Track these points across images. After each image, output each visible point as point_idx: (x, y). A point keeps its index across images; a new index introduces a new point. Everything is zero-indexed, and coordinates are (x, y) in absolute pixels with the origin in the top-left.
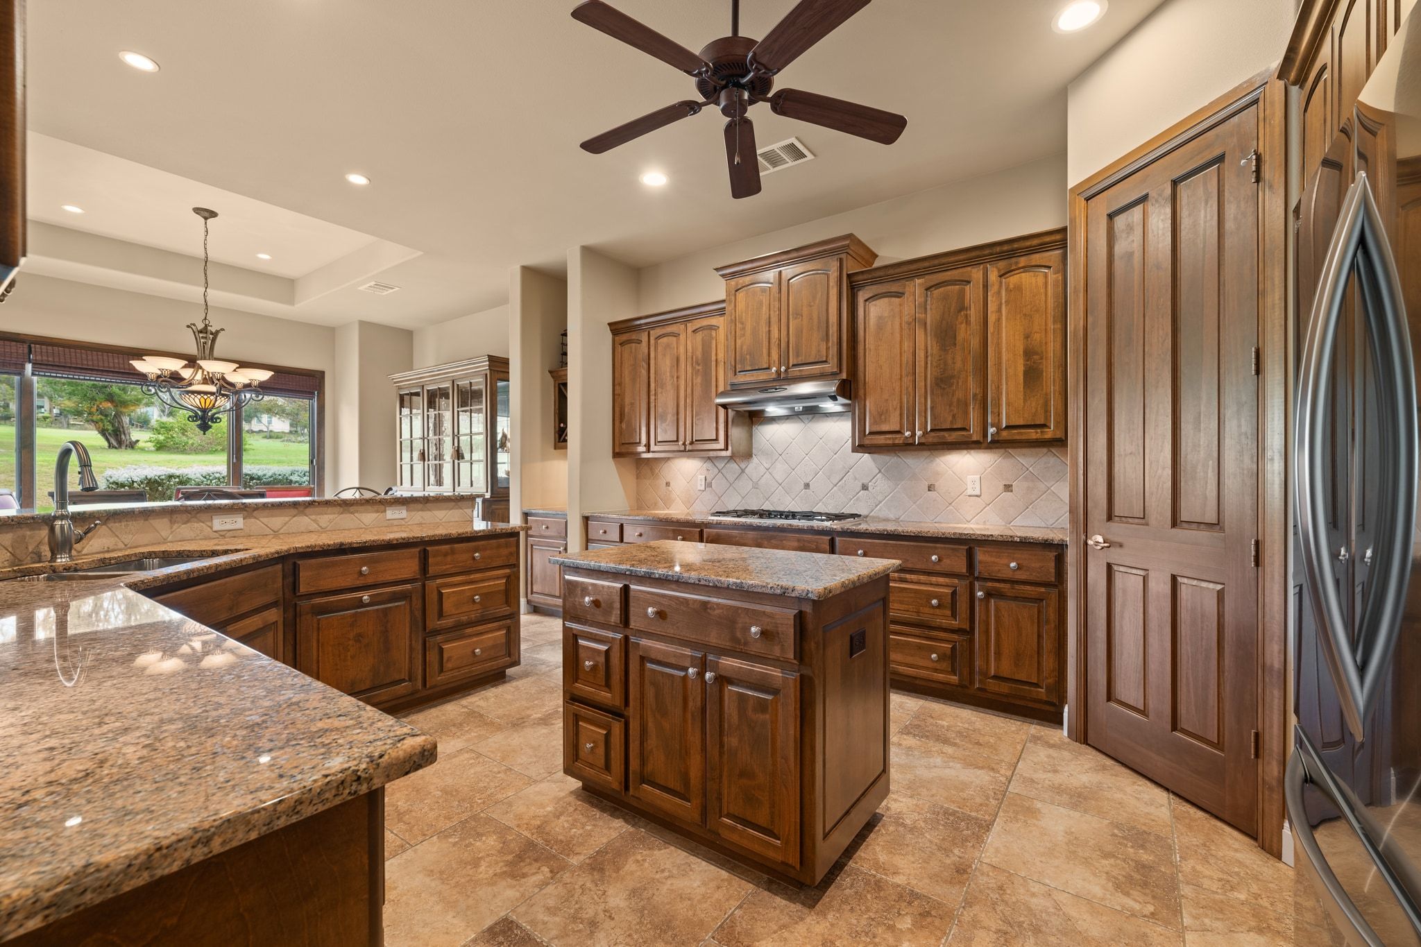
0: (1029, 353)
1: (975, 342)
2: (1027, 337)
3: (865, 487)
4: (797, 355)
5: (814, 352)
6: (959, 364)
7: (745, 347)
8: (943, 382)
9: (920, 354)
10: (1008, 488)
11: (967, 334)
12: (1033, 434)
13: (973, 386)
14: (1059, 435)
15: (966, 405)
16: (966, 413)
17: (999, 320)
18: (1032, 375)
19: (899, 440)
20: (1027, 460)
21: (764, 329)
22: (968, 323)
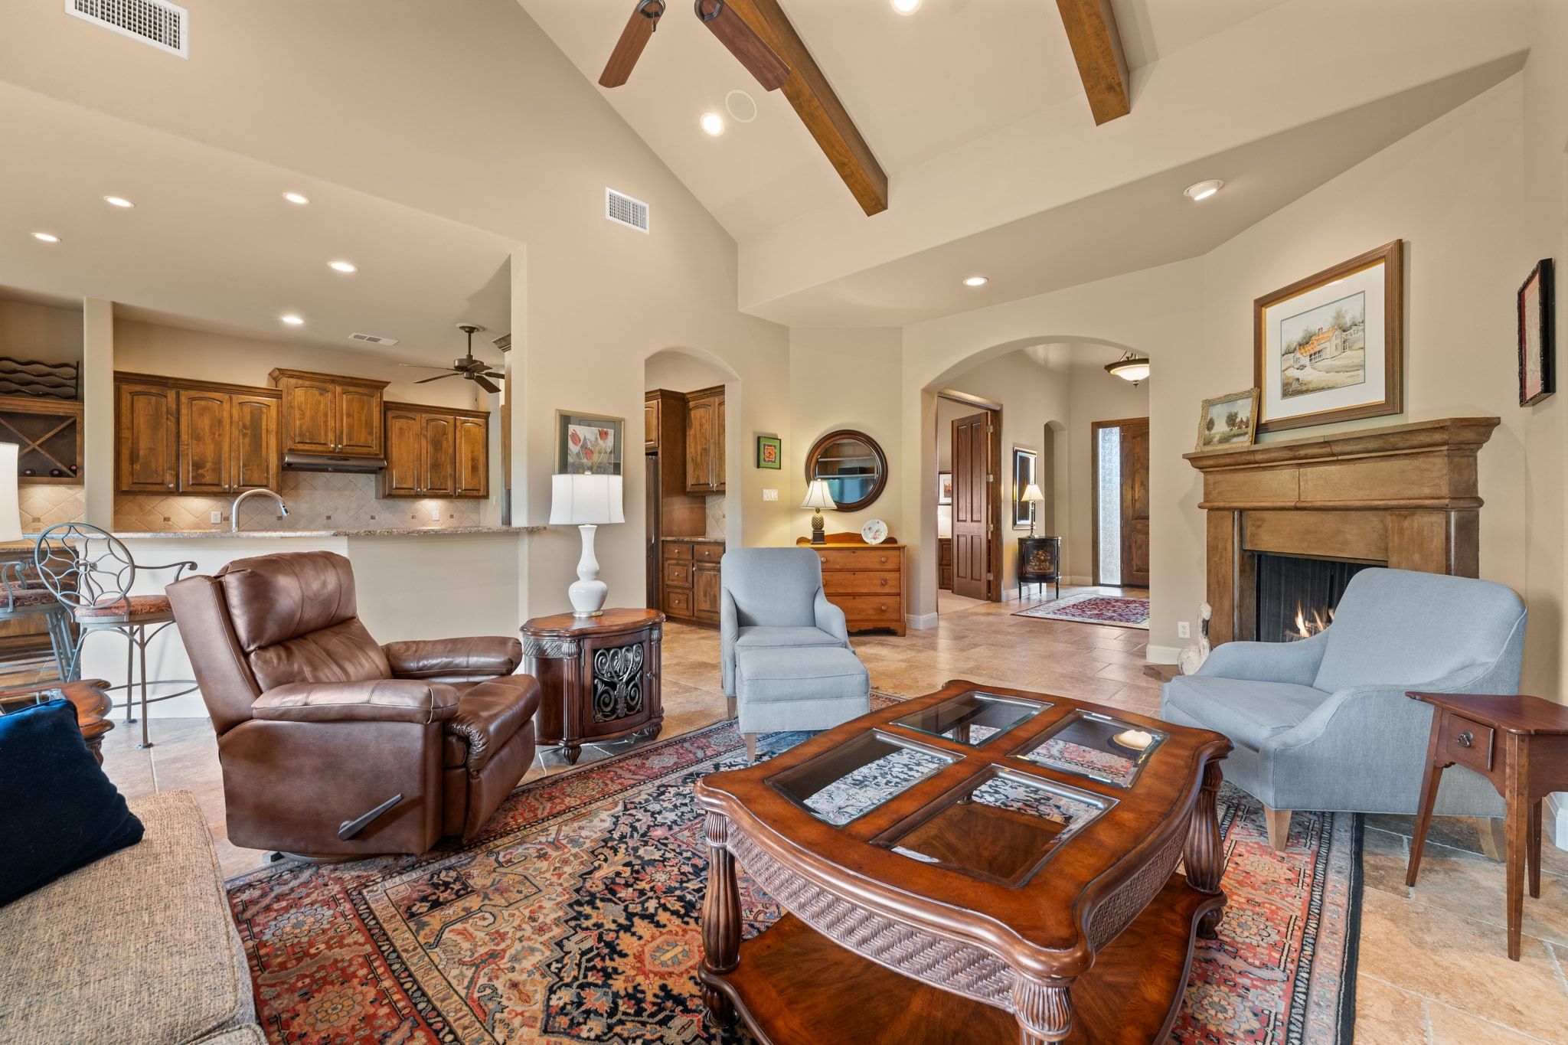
0: (473, 459)
1: (451, 451)
2: (472, 452)
3: (373, 518)
4: (350, 438)
5: (362, 440)
6: (443, 459)
7: (304, 427)
8: (436, 466)
9: (424, 451)
10: (452, 516)
11: (447, 445)
12: (475, 493)
13: (449, 470)
14: (485, 494)
15: (447, 478)
16: (446, 481)
17: (461, 443)
18: (474, 469)
19: (413, 493)
20: (460, 504)
21: (321, 419)
22: (448, 441)
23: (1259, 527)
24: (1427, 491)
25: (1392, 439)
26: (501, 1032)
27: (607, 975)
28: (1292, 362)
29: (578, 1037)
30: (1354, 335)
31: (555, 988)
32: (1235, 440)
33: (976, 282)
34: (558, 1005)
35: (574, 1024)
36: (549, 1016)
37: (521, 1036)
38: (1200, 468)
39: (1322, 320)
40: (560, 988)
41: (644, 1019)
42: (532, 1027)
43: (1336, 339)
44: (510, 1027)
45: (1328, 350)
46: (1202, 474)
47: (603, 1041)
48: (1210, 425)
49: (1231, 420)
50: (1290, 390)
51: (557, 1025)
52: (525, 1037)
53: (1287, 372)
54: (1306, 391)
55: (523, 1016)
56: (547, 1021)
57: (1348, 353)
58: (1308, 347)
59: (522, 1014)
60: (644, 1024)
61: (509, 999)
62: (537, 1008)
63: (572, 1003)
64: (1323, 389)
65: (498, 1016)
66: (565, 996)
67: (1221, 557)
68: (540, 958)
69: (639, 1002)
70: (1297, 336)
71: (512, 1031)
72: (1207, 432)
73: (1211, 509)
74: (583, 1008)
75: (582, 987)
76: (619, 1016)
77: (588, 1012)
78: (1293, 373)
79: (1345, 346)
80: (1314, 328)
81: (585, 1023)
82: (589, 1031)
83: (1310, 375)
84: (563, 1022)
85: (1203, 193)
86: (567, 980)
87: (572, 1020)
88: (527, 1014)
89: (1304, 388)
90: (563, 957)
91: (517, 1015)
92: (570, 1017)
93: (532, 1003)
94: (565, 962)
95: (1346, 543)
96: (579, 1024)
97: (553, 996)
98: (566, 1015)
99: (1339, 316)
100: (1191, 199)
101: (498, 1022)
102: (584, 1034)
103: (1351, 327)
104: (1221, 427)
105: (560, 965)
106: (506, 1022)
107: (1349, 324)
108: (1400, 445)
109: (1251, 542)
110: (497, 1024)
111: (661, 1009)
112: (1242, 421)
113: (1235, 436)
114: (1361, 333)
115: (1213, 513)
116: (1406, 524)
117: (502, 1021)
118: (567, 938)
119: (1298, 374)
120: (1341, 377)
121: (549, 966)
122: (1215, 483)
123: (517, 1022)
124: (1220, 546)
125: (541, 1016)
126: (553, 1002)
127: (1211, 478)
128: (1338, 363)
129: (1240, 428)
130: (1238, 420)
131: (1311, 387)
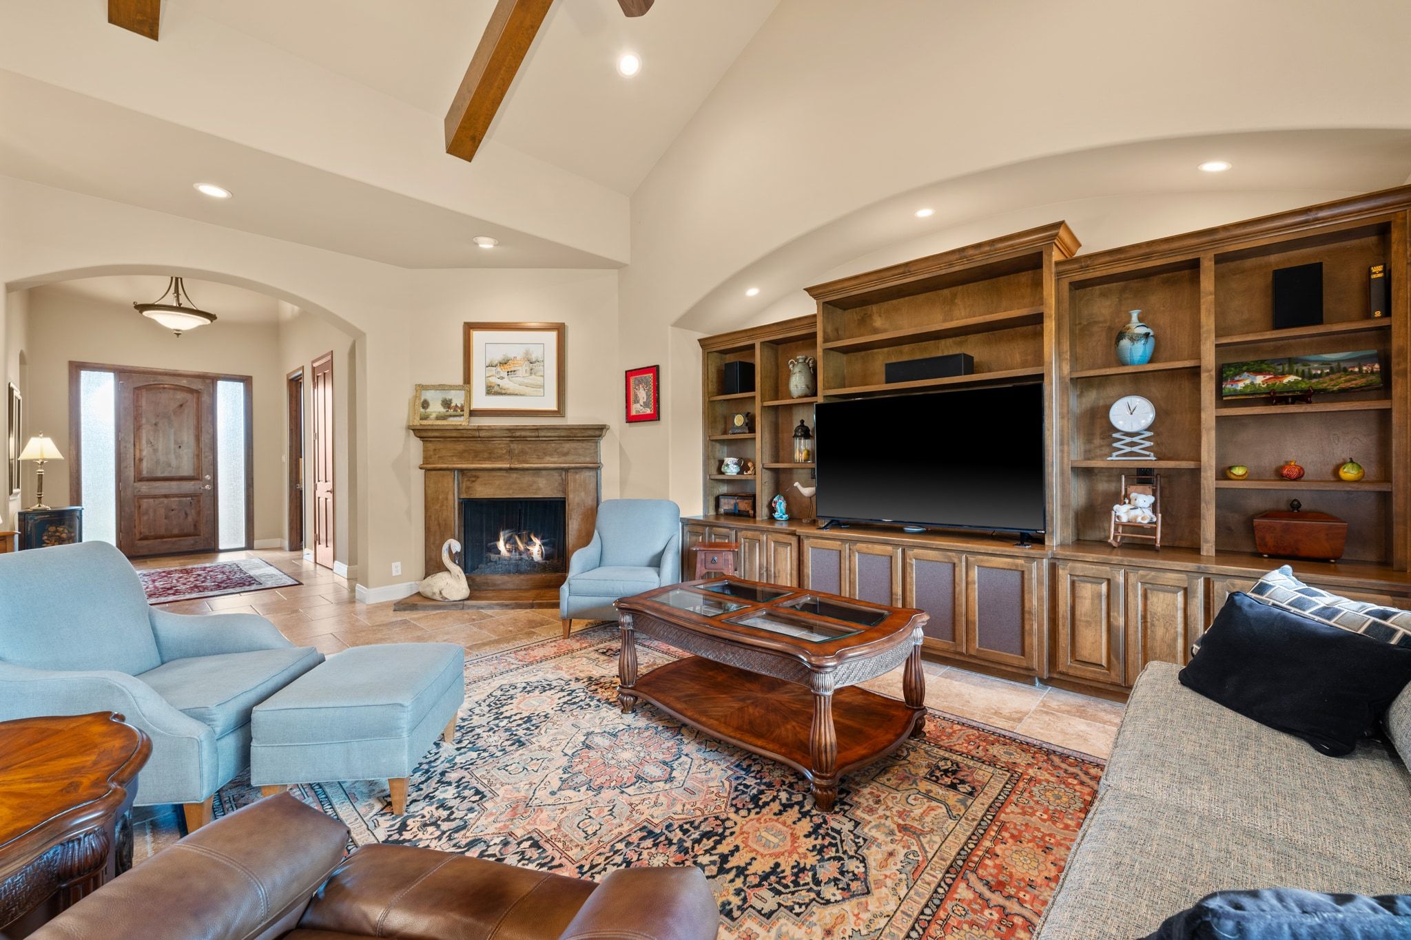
23: (474, 481)
24: (588, 459)
25: (574, 431)
26: (879, 923)
27: (799, 870)
28: (494, 373)
29: (866, 872)
30: (536, 367)
31: (823, 902)
32: (451, 419)
33: (214, 192)
34: (841, 894)
35: (855, 877)
36: (853, 896)
37: (878, 908)
38: (421, 437)
39: (516, 352)
40: (823, 899)
41: (838, 841)
42: (867, 903)
43: (526, 366)
44: (872, 918)
45: (520, 372)
46: (422, 442)
47: (863, 857)
48: (425, 404)
49: (447, 404)
50: (490, 391)
51: (860, 888)
52: (878, 904)
53: (490, 379)
54: (505, 394)
55: (859, 914)
56: (859, 895)
57: (533, 376)
58: (506, 366)
59: (857, 916)
60: (842, 841)
61: (844, 931)
62: (848, 906)
63: (836, 884)
64: (517, 395)
65: (864, 932)
66: (829, 892)
67: (442, 506)
68: (790, 924)
69: (823, 847)
70: (498, 357)
71: (875, 916)
72: (422, 410)
73: (427, 470)
74: (840, 877)
75: (817, 882)
76: (840, 854)
77: (842, 873)
78: (494, 380)
79: (531, 372)
80: (511, 356)
81: (853, 872)
82: (858, 868)
83: (506, 383)
84: (855, 886)
85: (486, 244)
86: (813, 895)
87: (852, 880)
88: (856, 912)
89: (503, 392)
90: (786, 907)
91: (859, 918)
92: (850, 882)
93: (843, 912)
94: (792, 904)
95: (539, 489)
96: (854, 875)
97: (832, 900)
98: (848, 885)
99: (527, 353)
100: (477, 244)
101: (870, 930)
102: (863, 870)
103: (535, 362)
104: (436, 408)
105: (796, 907)
106: (868, 923)
107: (534, 360)
108: (579, 435)
109: (466, 492)
110: (873, 930)
111: (828, 834)
112: (456, 406)
113: (451, 416)
114: (542, 367)
115: (429, 473)
116: (577, 476)
117: (868, 926)
118: (759, 912)
119: (499, 381)
120: (528, 390)
121: (798, 915)
122: (435, 450)
123: (865, 916)
124: (441, 497)
125: (855, 901)
126: (839, 897)
127: (431, 446)
128: (526, 381)
129: (455, 410)
130: (453, 404)
131: (508, 392)
